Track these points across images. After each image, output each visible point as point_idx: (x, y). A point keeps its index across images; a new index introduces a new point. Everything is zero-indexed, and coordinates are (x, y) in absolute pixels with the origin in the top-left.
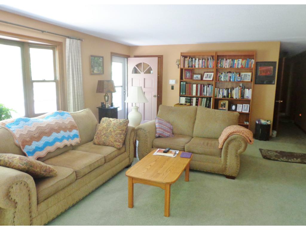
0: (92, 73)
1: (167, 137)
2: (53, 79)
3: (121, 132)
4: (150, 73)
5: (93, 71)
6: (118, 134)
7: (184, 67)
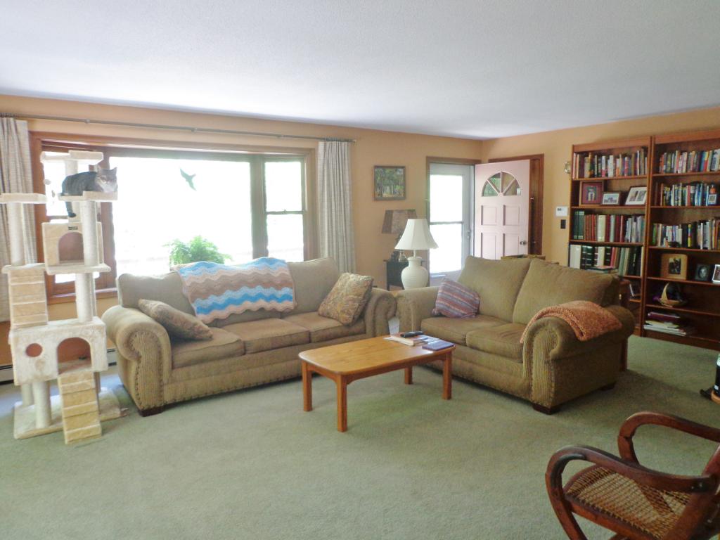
0: (378, 198)
1: (457, 317)
2: (300, 209)
3: (356, 297)
4: (515, 193)
5: (380, 194)
6: (350, 300)
7: (583, 177)
